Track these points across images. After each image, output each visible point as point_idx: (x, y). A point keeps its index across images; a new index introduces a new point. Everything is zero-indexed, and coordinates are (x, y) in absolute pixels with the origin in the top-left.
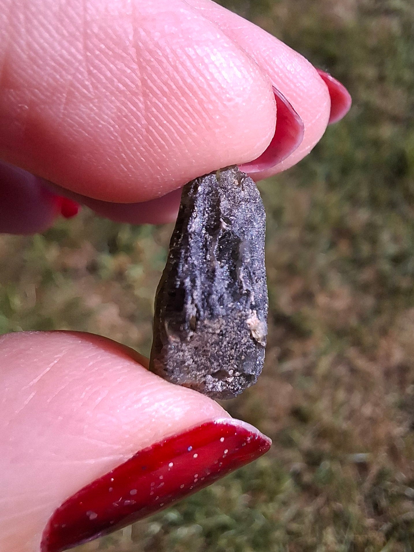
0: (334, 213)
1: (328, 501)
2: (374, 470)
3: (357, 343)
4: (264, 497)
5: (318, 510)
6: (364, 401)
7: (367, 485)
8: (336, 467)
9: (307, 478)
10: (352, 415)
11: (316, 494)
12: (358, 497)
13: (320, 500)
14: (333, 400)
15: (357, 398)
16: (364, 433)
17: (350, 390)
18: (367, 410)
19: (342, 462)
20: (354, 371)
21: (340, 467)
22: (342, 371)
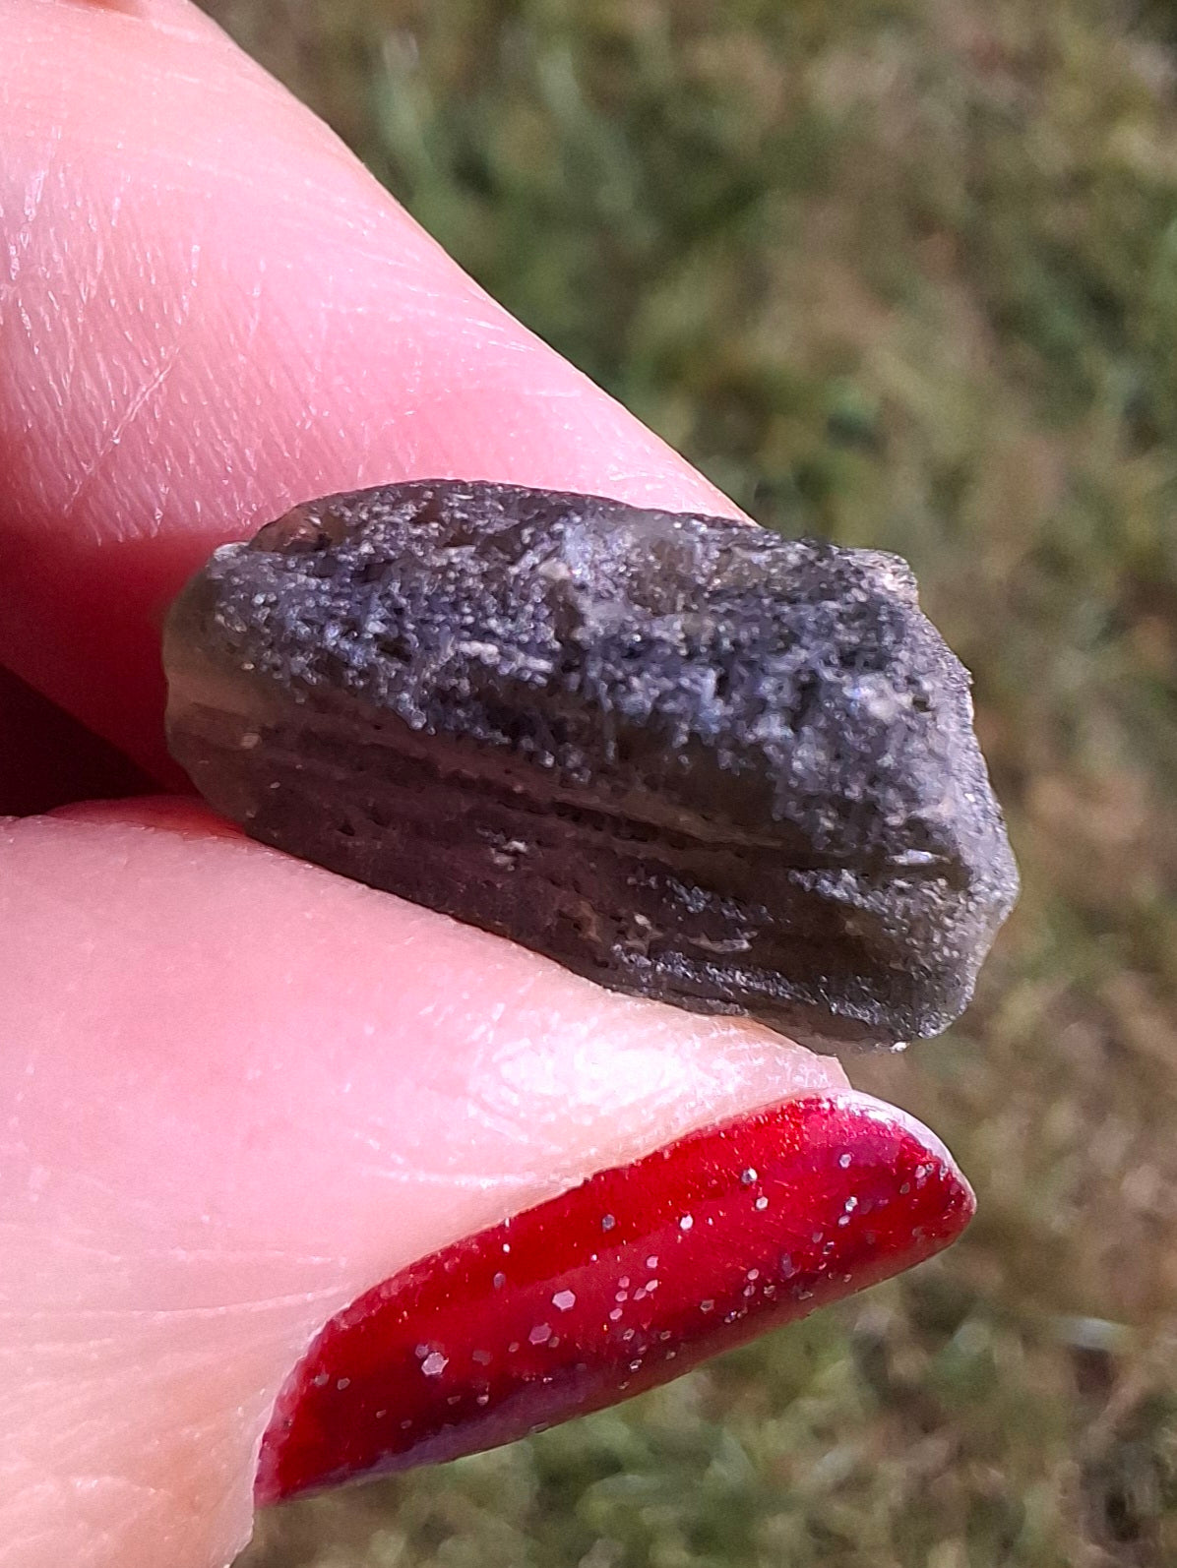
0: (1140, 528)
1: (961, 1456)
2: (1130, 1390)
3: (1146, 963)
4: (755, 1395)
5: (924, 1481)
6: (1135, 1156)
7: (1099, 1433)
8: (1008, 1353)
9: (907, 1365)
10: (1087, 1193)
11: (929, 1425)
12: (1064, 1466)
13: (935, 1449)
14: (1035, 1129)
15: (1111, 1144)
16: (1116, 1259)
17: (1097, 1108)
18: (1141, 1188)
19: (1030, 1339)
20: (1118, 1049)
21: (1020, 1353)
22: (1080, 1042)
